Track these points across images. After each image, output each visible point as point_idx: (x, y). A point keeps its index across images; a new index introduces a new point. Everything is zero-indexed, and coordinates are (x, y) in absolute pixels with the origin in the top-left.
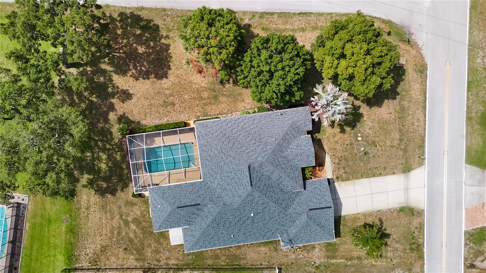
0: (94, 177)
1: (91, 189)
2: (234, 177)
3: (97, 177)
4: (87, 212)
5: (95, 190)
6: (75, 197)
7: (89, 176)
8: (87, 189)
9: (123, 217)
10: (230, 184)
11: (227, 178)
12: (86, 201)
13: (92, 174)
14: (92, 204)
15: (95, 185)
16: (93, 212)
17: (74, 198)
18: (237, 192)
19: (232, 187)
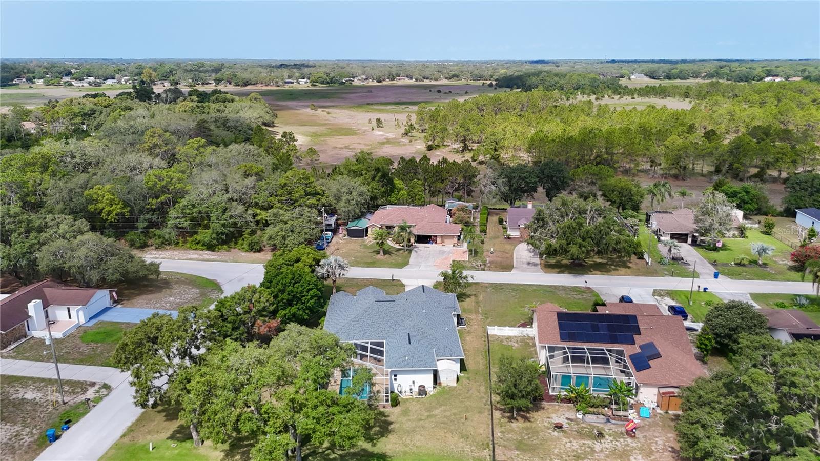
1: (379, 440)
2: (385, 313)
4: (412, 446)
7: (361, 440)
8: (378, 444)
9: (422, 418)
10: (391, 317)
11: (385, 319)
12: (396, 446)
15: (375, 437)
16: (411, 441)
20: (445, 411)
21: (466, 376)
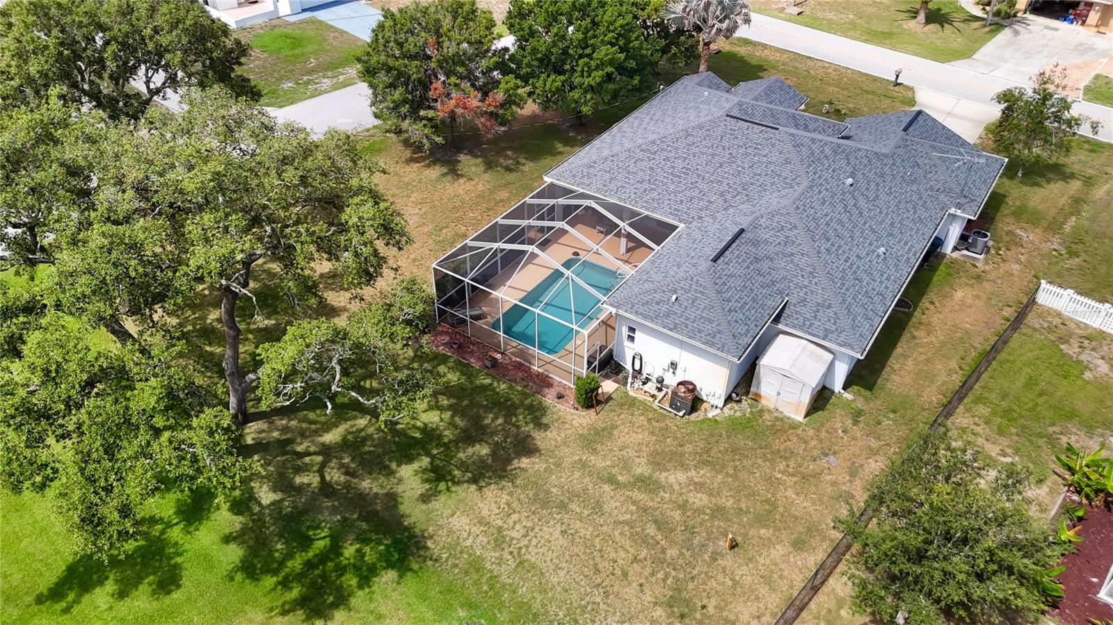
0: (433, 457)
1: (453, 489)
2: (730, 154)
3: (442, 449)
4: (511, 553)
5: (468, 482)
6: (429, 543)
7: (416, 465)
8: (443, 498)
9: (620, 478)
10: (740, 169)
11: (719, 170)
12: (474, 529)
13: (419, 455)
14: (499, 523)
15: (456, 472)
16: (525, 536)
17: (428, 549)
18: (770, 163)
19: (750, 167)
20: (699, 487)
21: (860, 404)
